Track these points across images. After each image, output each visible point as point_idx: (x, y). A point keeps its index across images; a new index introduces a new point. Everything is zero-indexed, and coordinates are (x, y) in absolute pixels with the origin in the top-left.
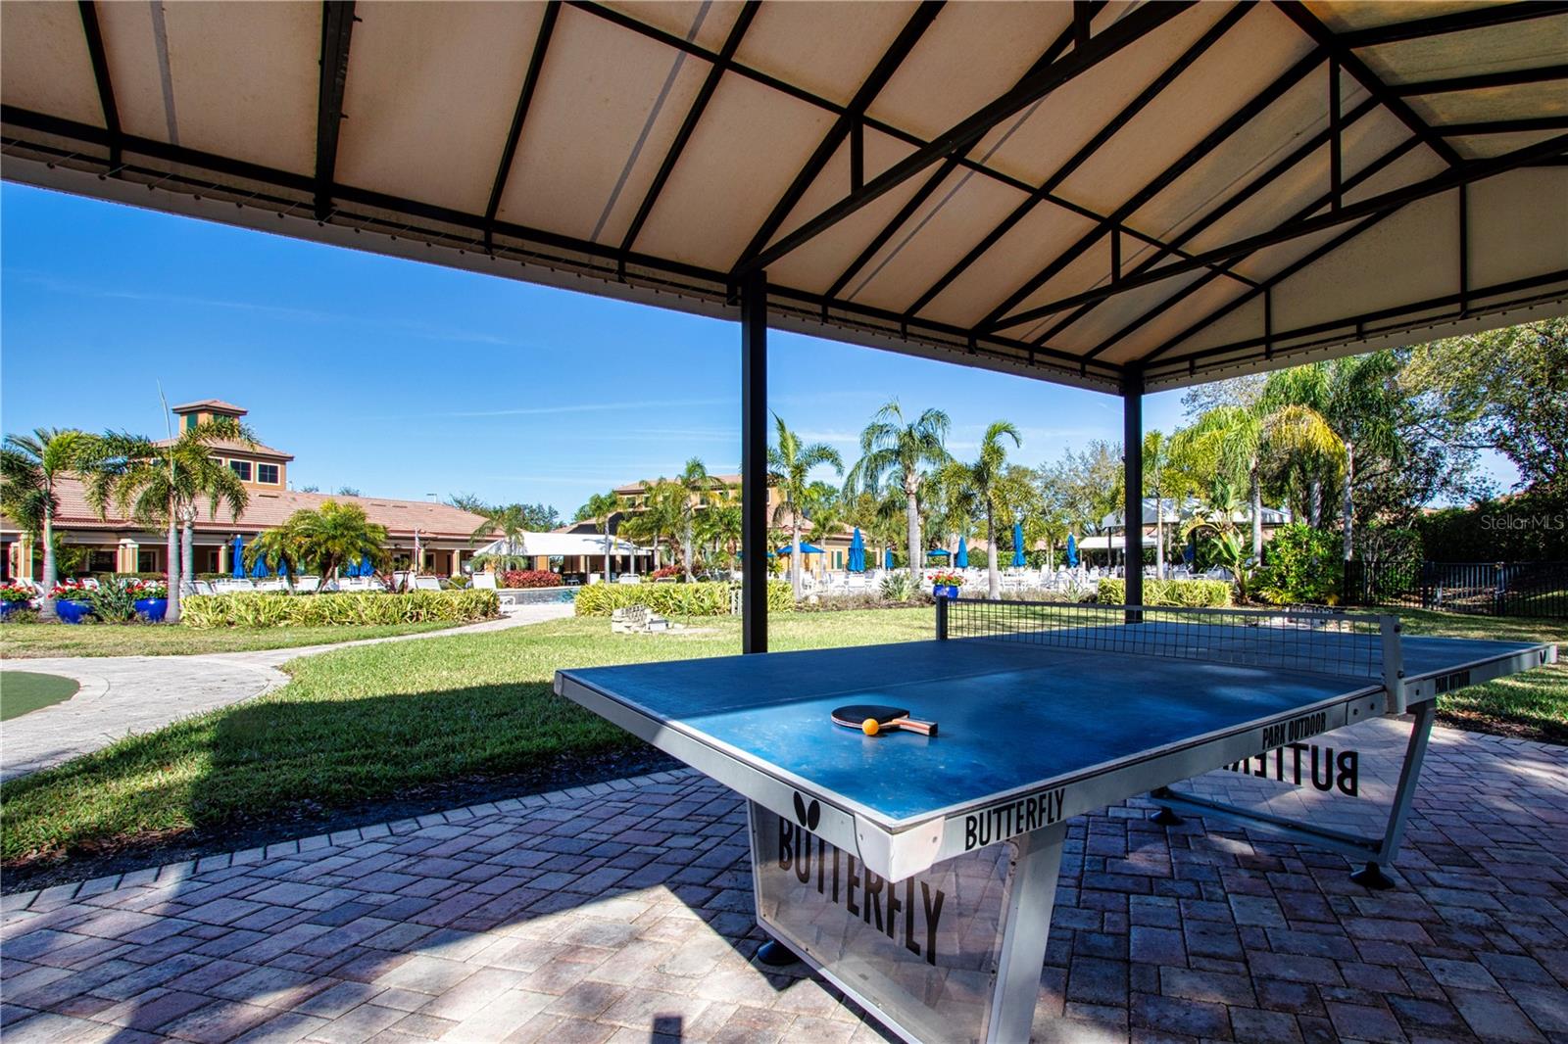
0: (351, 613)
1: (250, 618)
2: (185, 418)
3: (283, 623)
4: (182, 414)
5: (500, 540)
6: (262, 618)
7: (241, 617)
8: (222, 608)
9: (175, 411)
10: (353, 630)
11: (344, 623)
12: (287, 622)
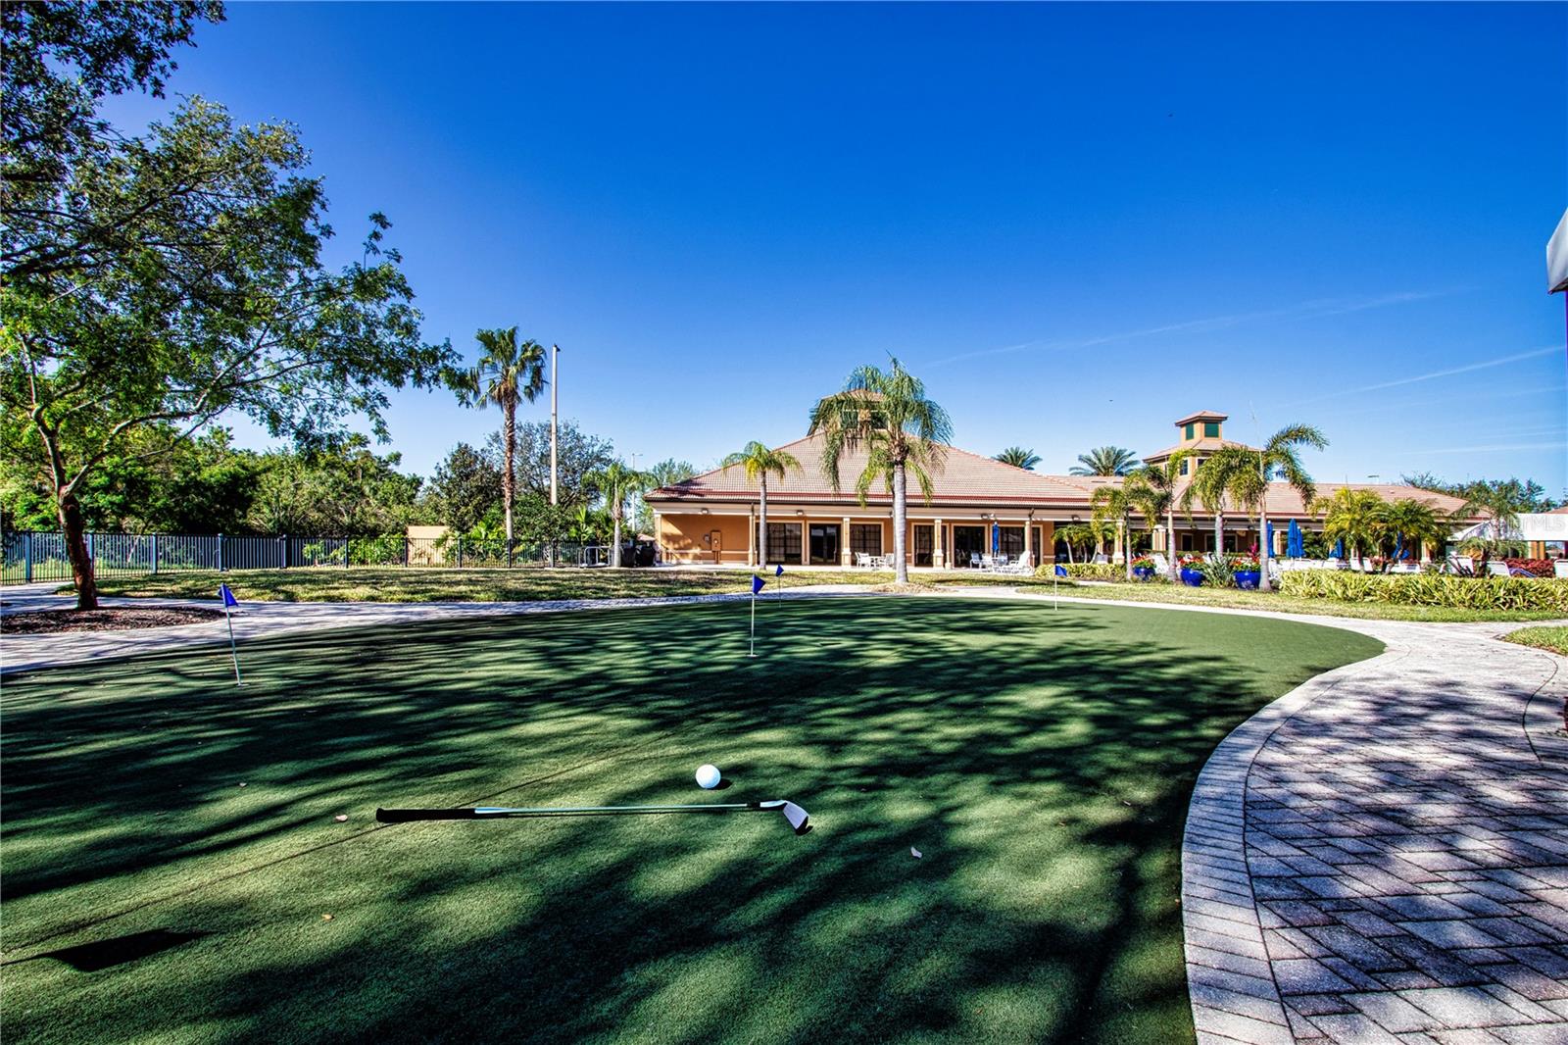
0: (1436, 594)
1: (1339, 592)
2: (1184, 429)
3: (1368, 599)
4: (1182, 426)
5: (1483, 522)
6: (1350, 593)
7: (1331, 591)
8: (1315, 581)
9: (1177, 424)
10: (1438, 611)
11: (1429, 604)
12: (1371, 598)
